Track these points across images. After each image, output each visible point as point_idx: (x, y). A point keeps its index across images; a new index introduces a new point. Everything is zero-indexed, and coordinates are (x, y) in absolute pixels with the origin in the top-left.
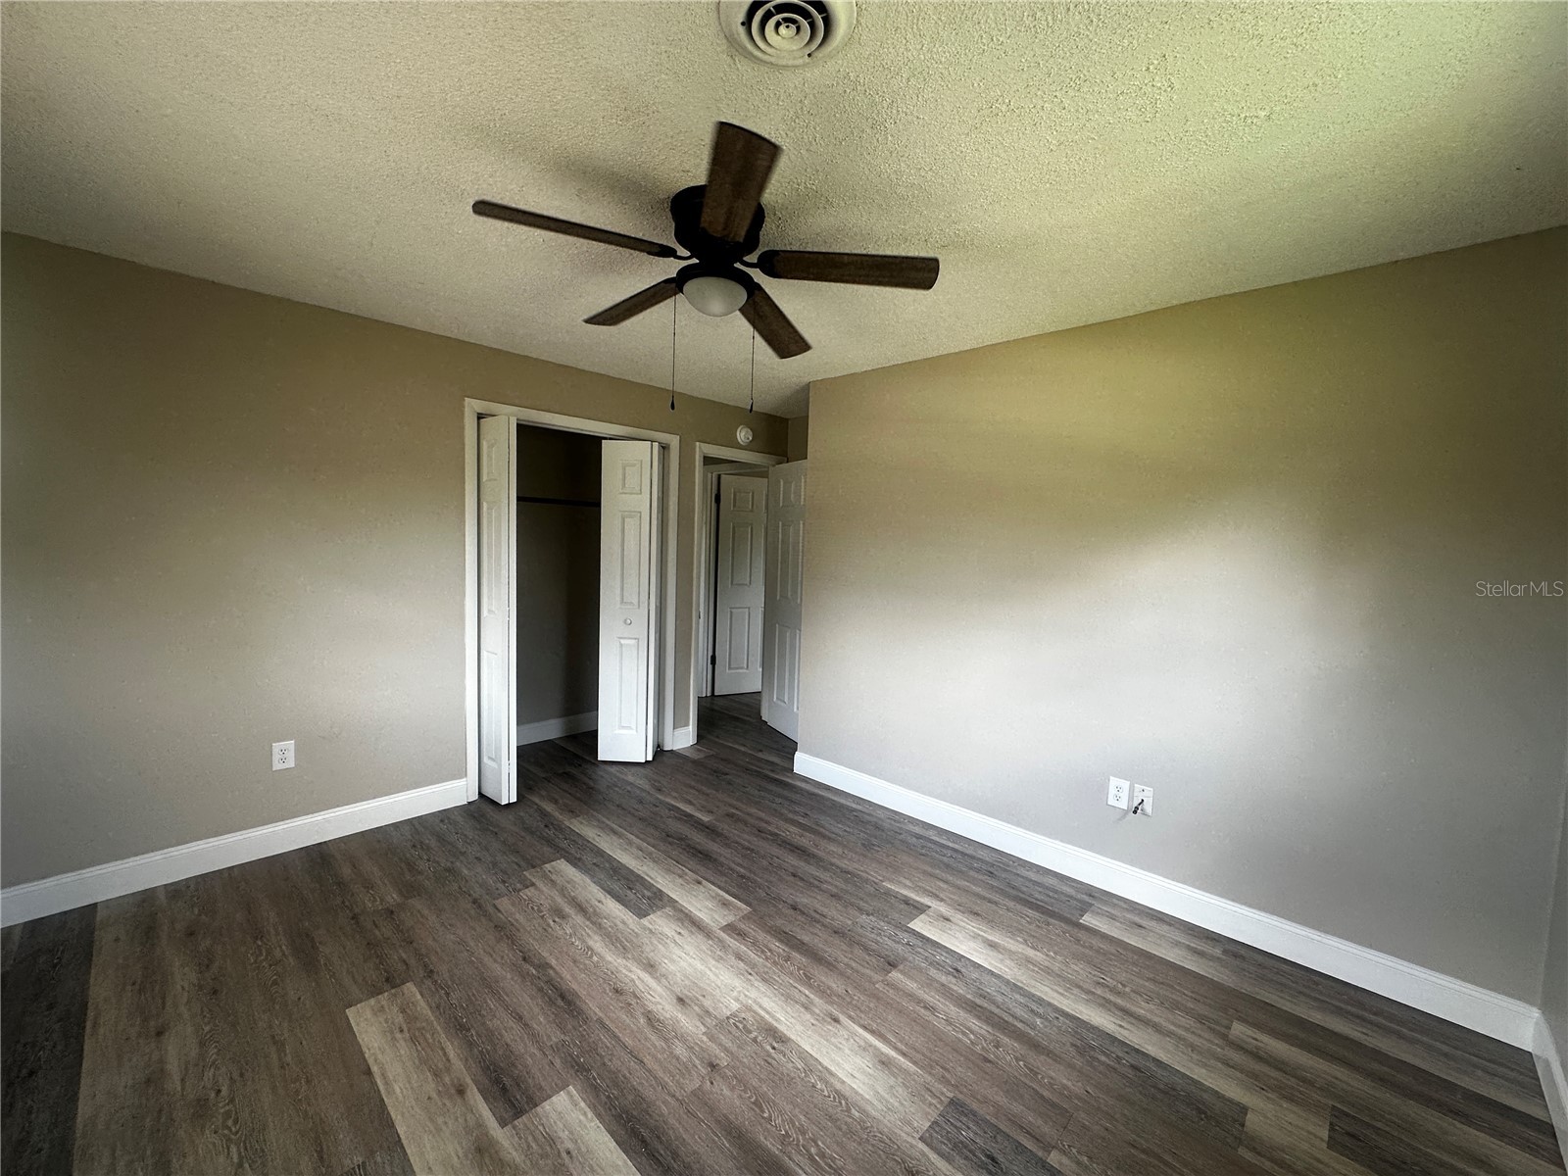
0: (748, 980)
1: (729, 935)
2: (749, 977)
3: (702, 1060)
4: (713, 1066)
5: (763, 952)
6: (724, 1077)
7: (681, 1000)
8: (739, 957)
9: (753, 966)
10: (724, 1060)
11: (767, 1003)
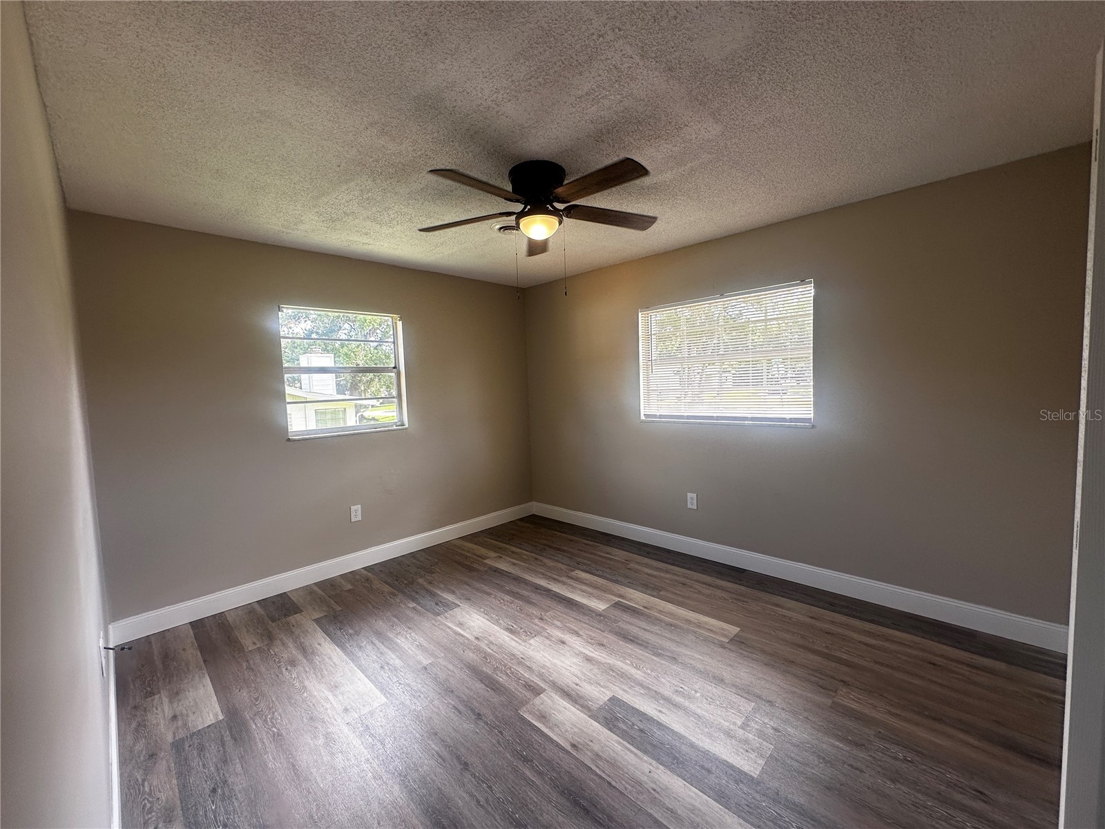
0: (524, 655)
1: (538, 685)
2: (523, 657)
3: (547, 621)
4: (541, 619)
5: (512, 673)
6: (536, 616)
7: (563, 643)
8: (529, 668)
9: (520, 663)
10: (536, 621)
11: (513, 644)
